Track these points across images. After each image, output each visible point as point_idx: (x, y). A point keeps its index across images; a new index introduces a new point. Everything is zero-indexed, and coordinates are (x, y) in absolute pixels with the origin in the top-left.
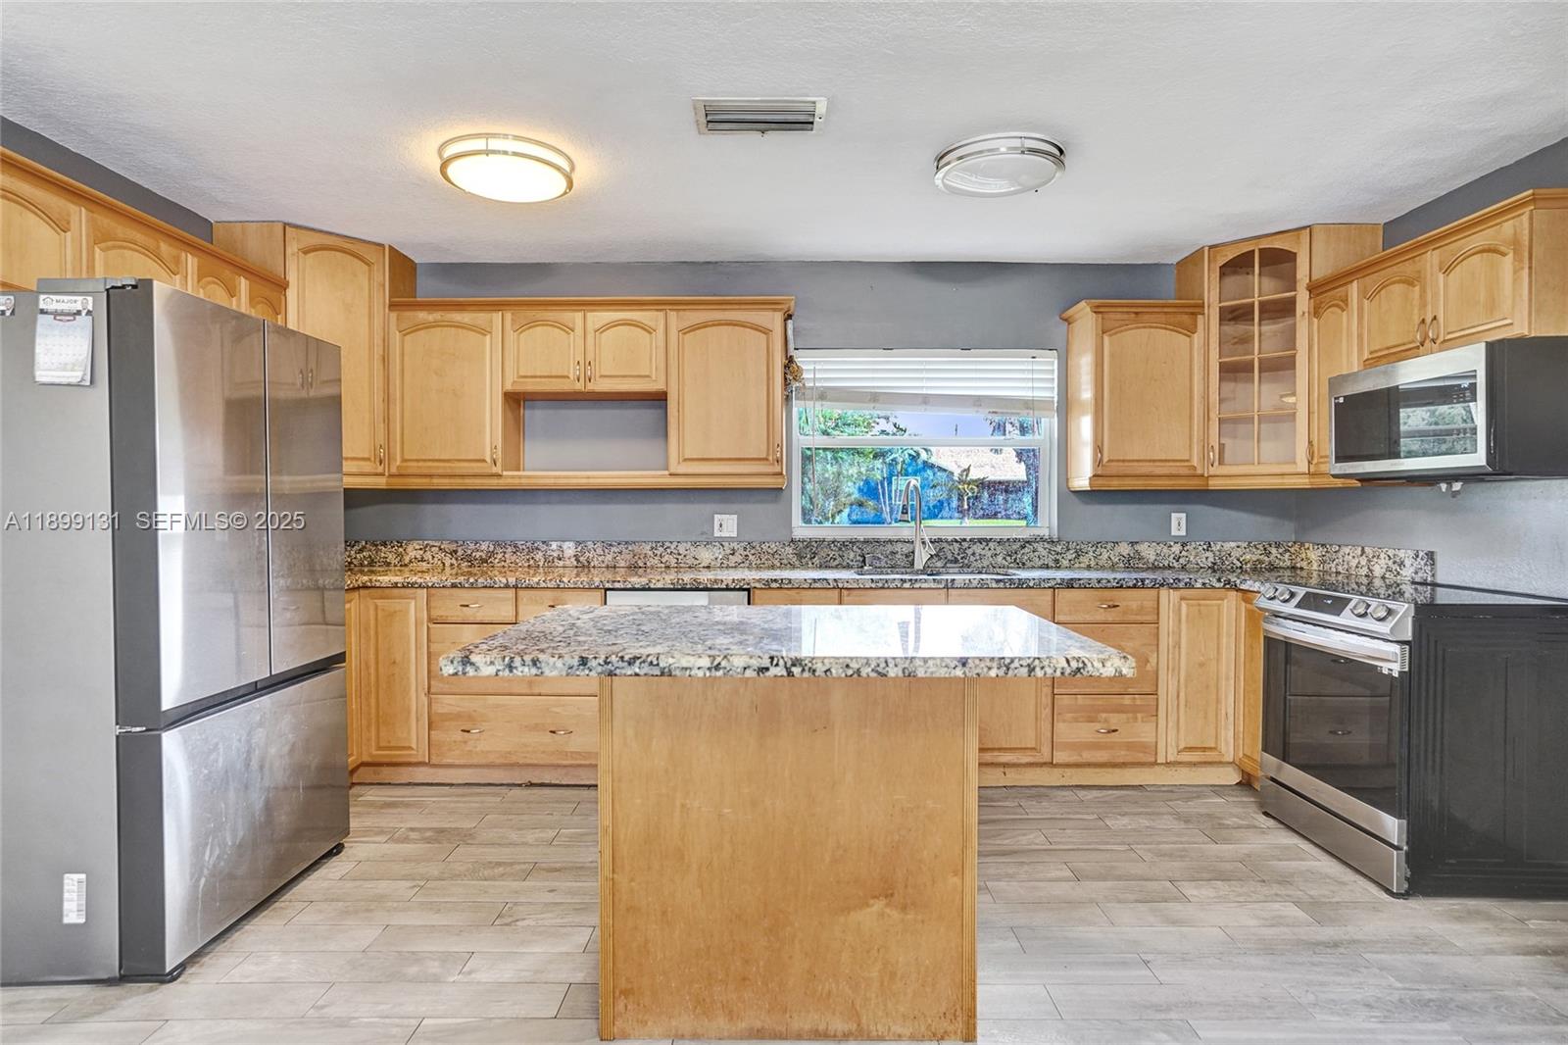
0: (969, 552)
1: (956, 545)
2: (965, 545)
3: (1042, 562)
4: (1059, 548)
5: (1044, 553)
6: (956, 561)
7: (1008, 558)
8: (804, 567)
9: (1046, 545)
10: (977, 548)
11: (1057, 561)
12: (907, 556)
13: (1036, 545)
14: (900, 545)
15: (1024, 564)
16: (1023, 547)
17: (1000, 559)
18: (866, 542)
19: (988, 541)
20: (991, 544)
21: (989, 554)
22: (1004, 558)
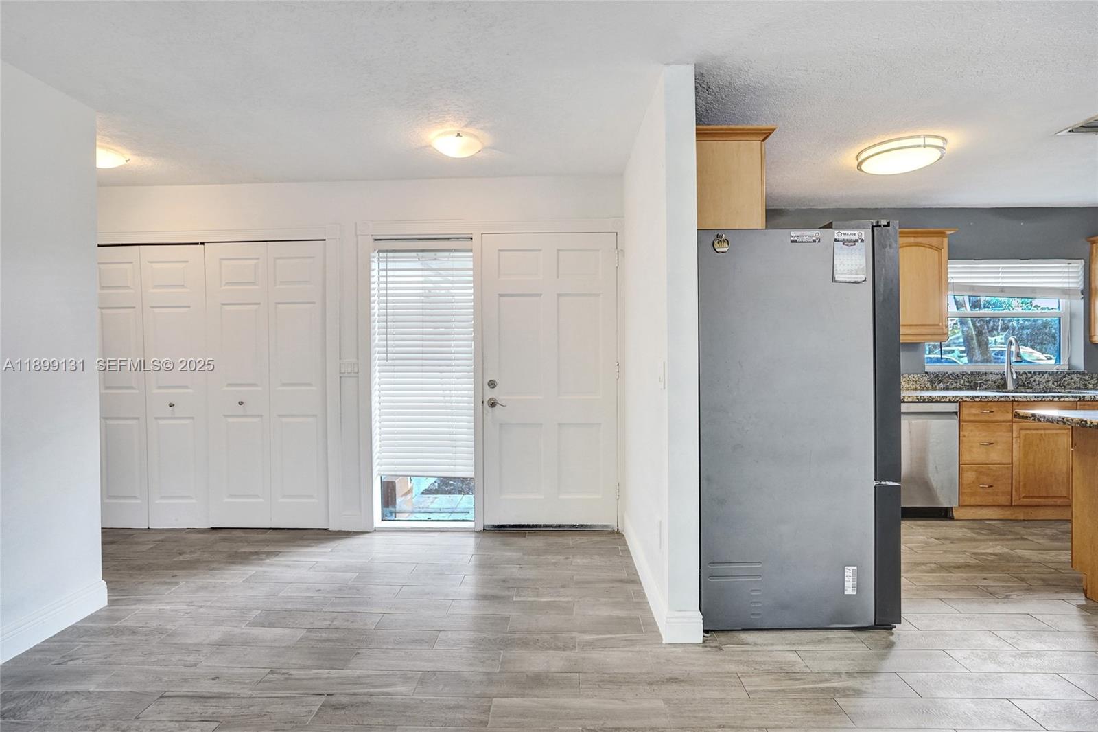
0: (1032, 380)
1: (1024, 376)
2: (1030, 375)
3: (1076, 386)
4: (1087, 377)
5: (1078, 380)
6: (1024, 385)
7: (1056, 383)
8: (935, 389)
9: (1079, 376)
10: (1037, 378)
11: (1085, 385)
12: (995, 383)
13: (1072, 376)
14: (990, 376)
15: (1065, 387)
16: (1064, 377)
17: (1050, 383)
18: (972, 374)
19: (1043, 373)
20: (1045, 375)
21: (1044, 381)
22: (1053, 383)
